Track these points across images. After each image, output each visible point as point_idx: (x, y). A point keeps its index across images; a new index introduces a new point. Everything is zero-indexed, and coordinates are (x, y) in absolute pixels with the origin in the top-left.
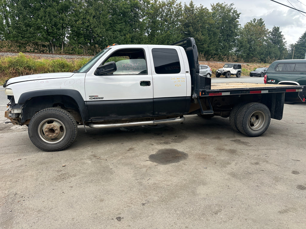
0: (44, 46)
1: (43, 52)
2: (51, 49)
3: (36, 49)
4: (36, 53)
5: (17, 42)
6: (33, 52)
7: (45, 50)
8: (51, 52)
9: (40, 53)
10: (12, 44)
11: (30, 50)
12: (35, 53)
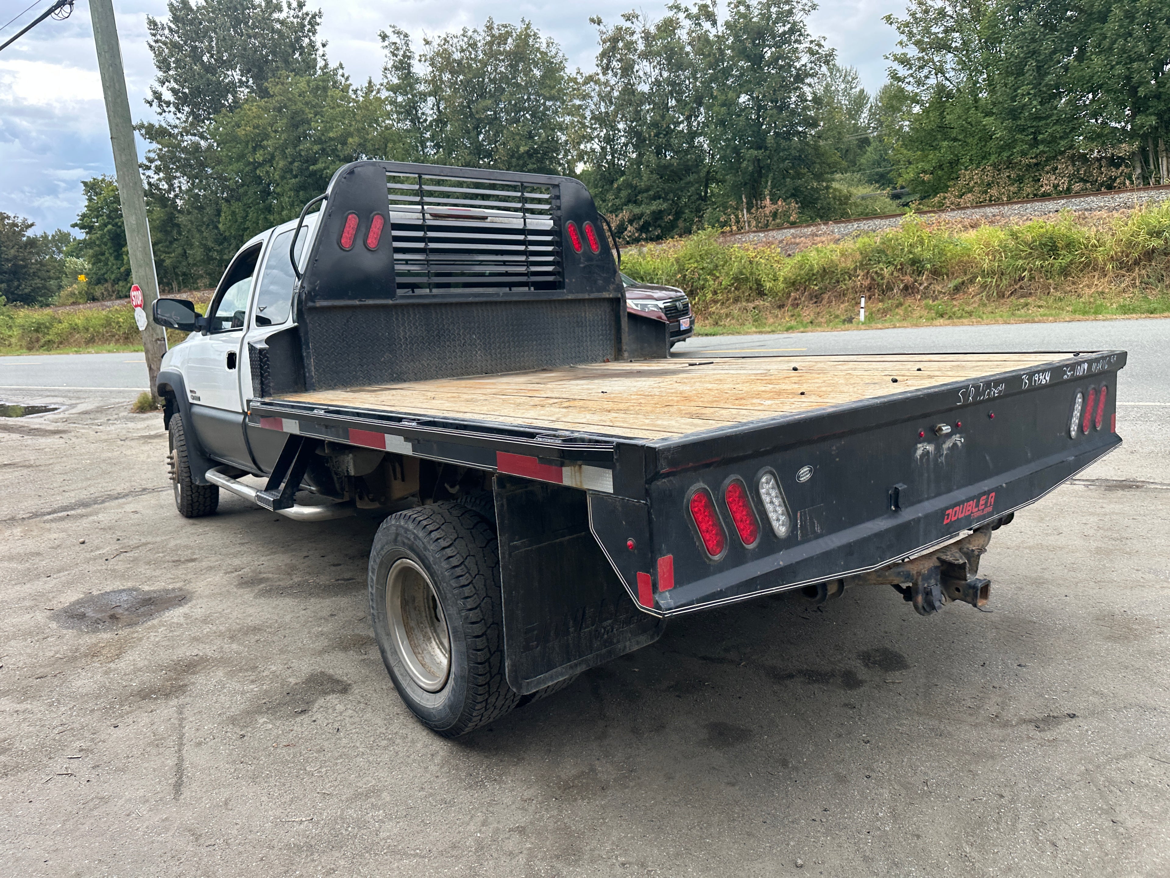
0: (1114, 162)
1: (1110, 187)
2: (1157, 167)
3: (1082, 180)
4: (1078, 195)
5: (1010, 164)
6: (1068, 193)
7: (1116, 178)
8: (1152, 181)
9: (1097, 192)
10: (993, 177)
11: (1056, 186)
12: (1073, 197)
